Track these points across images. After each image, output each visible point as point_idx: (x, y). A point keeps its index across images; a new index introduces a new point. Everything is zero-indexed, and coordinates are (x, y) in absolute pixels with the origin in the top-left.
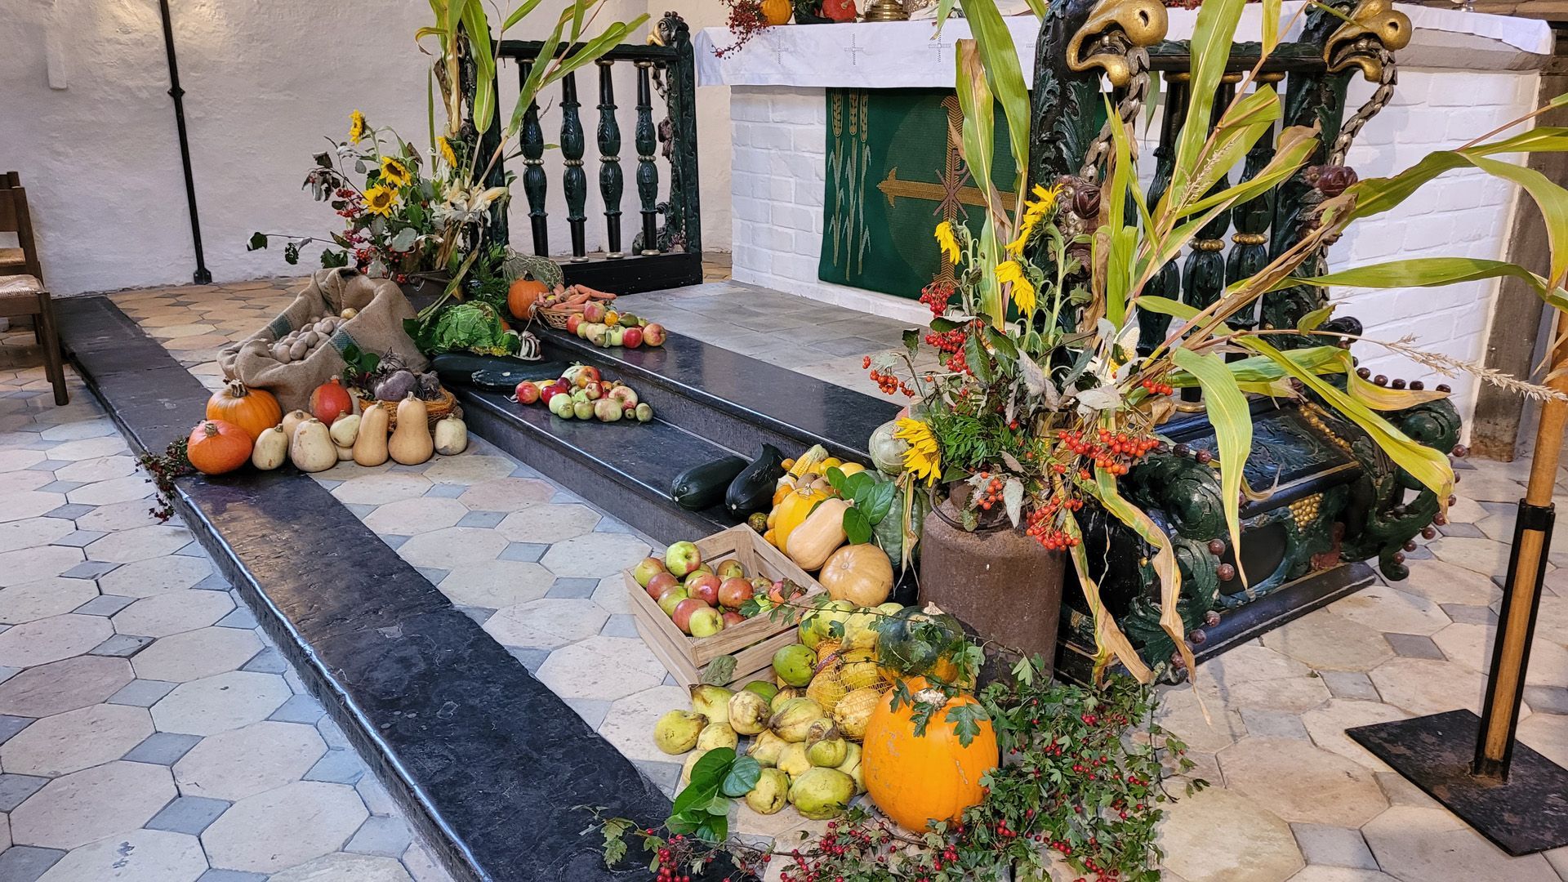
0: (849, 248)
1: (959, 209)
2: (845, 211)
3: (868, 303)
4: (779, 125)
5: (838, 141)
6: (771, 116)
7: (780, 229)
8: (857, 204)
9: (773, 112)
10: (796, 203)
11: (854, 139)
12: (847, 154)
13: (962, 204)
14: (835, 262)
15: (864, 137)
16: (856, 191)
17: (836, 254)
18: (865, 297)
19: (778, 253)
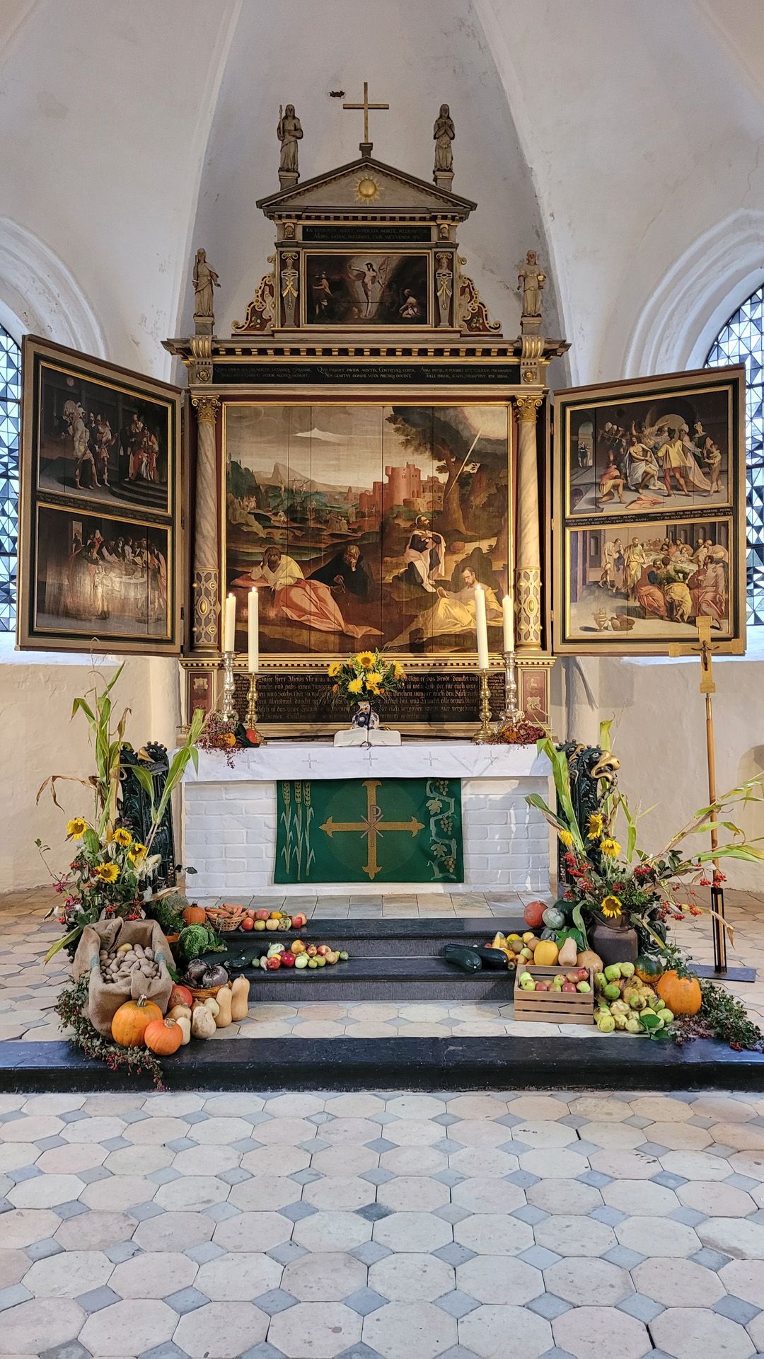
0: (299, 863)
1: (377, 833)
2: (294, 843)
3: (311, 890)
4: (234, 801)
5: (287, 807)
6: (224, 796)
7: (233, 860)
8: (304, 839)
9: (226, 794)
10: (247, 843)
11: (299, 805)
12: (294, 812)
13: (379, 831)
14: (288, 871)
15: (308, 803)
16: (303, 831)
17: (288, 867)
18: (308, 888)
19: (230, 874)
